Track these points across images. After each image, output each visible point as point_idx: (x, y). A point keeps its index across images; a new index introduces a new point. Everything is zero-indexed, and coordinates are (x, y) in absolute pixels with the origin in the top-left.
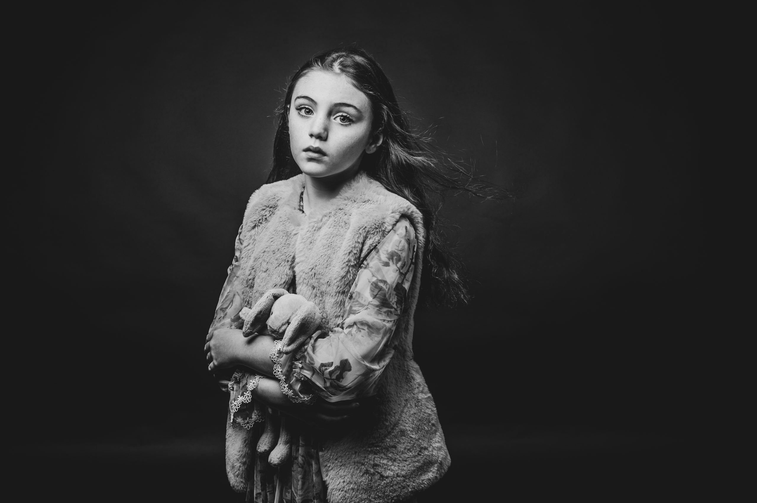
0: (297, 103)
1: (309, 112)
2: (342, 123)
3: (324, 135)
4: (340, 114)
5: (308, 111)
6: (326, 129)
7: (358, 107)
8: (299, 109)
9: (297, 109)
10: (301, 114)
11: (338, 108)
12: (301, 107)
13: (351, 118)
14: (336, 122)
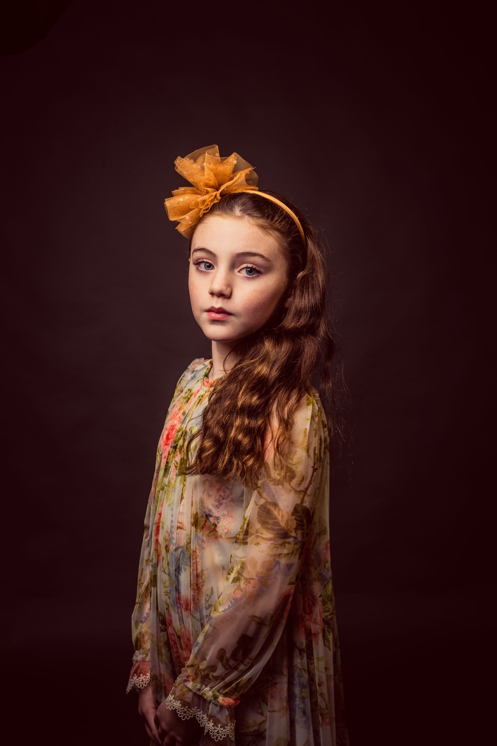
0: (195, 256)
1: (210, 266)
2: (249, 276)
3: (227, 292)
4: (245, 265)
5: (208, 265)
6: (230, 285)
7: (266, 256)
8: (198, 263)
9: (195, 264)
10: (200, 269)
11: (241, 258)
12: (198, 261)
13: (258, 268)
14: (240, 275)
